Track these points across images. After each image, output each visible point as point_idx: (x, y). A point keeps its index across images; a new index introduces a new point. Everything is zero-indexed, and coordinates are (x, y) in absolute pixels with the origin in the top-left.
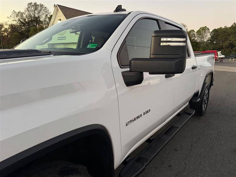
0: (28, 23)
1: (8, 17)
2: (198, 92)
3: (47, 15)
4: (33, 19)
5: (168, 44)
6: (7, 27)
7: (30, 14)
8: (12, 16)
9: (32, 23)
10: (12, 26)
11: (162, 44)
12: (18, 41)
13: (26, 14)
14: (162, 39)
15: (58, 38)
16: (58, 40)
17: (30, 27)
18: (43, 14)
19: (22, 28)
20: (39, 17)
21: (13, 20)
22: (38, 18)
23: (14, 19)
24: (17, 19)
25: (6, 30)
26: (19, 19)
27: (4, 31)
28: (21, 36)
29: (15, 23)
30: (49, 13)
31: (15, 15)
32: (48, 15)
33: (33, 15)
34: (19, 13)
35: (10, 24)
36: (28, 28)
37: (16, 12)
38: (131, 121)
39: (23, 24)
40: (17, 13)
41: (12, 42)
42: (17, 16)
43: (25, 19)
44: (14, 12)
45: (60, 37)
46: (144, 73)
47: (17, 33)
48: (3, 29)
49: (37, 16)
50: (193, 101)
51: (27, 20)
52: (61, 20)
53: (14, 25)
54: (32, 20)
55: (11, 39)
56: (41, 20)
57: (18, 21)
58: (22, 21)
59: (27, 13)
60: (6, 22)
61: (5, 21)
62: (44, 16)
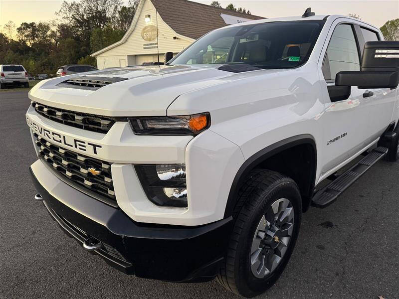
0: (87, 21)
1: (56, 13)
2: (394, 124)
3: (116, 7)
4: (94, 14)
5: (383, 56)
6: (54, 29)
7: (91, 6)
8: (62, 11)
9: (93, 21)
10: (62, 28)
11: (376, 56)
12: (73, 53)
13: (84, 7)
14: (377, 51)
15: (145, 45)
16: (144, 48)
17: (90, 28)
18: (110, 6)
19: (78, 31)
20: (104, 11)
21: (64, 18)
22: (103, 13)
23: (65, 15)
24: (70, 15)
25: (53, 35)
26: (73, 15)
27: (51, 36)
28: (78, 43)
29: (66, 22)
30: (120, 4)
31: (66, 9)
32: (119, 7)
33: (95, 9)
34: (72, 5)
35: (60, 23)
36: (88, 30)
37: (68, 3)
38: (331, 141)
39: (80, 23)
40: (70, 5)
41: (64, 54)
42: (70, 9)
43: (83, 16)
44: (65, 4)
45: (148, 45)
46: (352, 87)
47: (72, 38)
48: (49, 33)
49: (100, 9)
50: (386, 136)
51: (85, 17)
52: (151, 16)
53: (66, 26)
54: (93, 17)
55: (63, 50)
56: (107, 16)
57: (71, 19)
58: (77, 18)
59: (85, 5)
60: (54, 22)
61: (52, 20)
62: (112, 9)
